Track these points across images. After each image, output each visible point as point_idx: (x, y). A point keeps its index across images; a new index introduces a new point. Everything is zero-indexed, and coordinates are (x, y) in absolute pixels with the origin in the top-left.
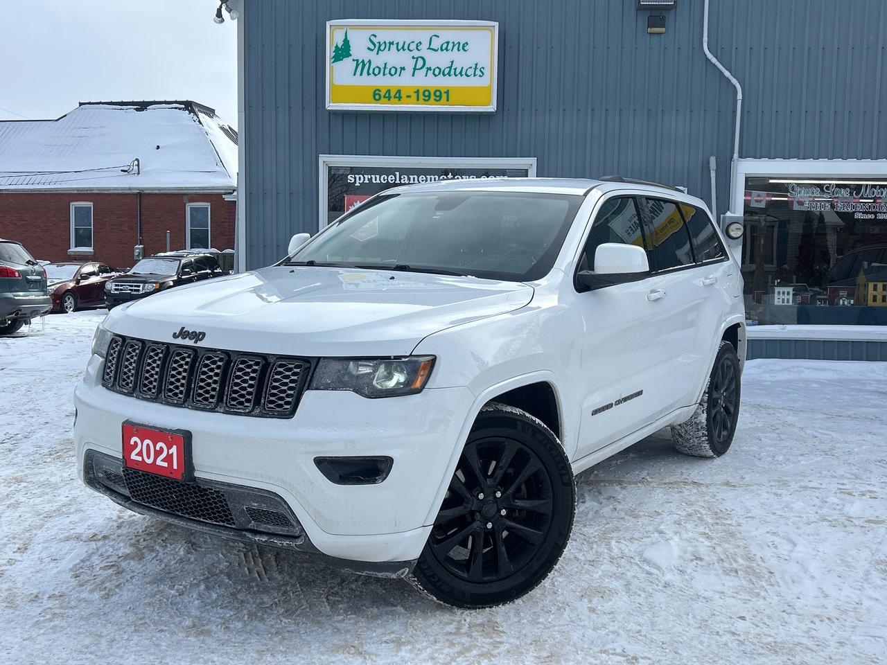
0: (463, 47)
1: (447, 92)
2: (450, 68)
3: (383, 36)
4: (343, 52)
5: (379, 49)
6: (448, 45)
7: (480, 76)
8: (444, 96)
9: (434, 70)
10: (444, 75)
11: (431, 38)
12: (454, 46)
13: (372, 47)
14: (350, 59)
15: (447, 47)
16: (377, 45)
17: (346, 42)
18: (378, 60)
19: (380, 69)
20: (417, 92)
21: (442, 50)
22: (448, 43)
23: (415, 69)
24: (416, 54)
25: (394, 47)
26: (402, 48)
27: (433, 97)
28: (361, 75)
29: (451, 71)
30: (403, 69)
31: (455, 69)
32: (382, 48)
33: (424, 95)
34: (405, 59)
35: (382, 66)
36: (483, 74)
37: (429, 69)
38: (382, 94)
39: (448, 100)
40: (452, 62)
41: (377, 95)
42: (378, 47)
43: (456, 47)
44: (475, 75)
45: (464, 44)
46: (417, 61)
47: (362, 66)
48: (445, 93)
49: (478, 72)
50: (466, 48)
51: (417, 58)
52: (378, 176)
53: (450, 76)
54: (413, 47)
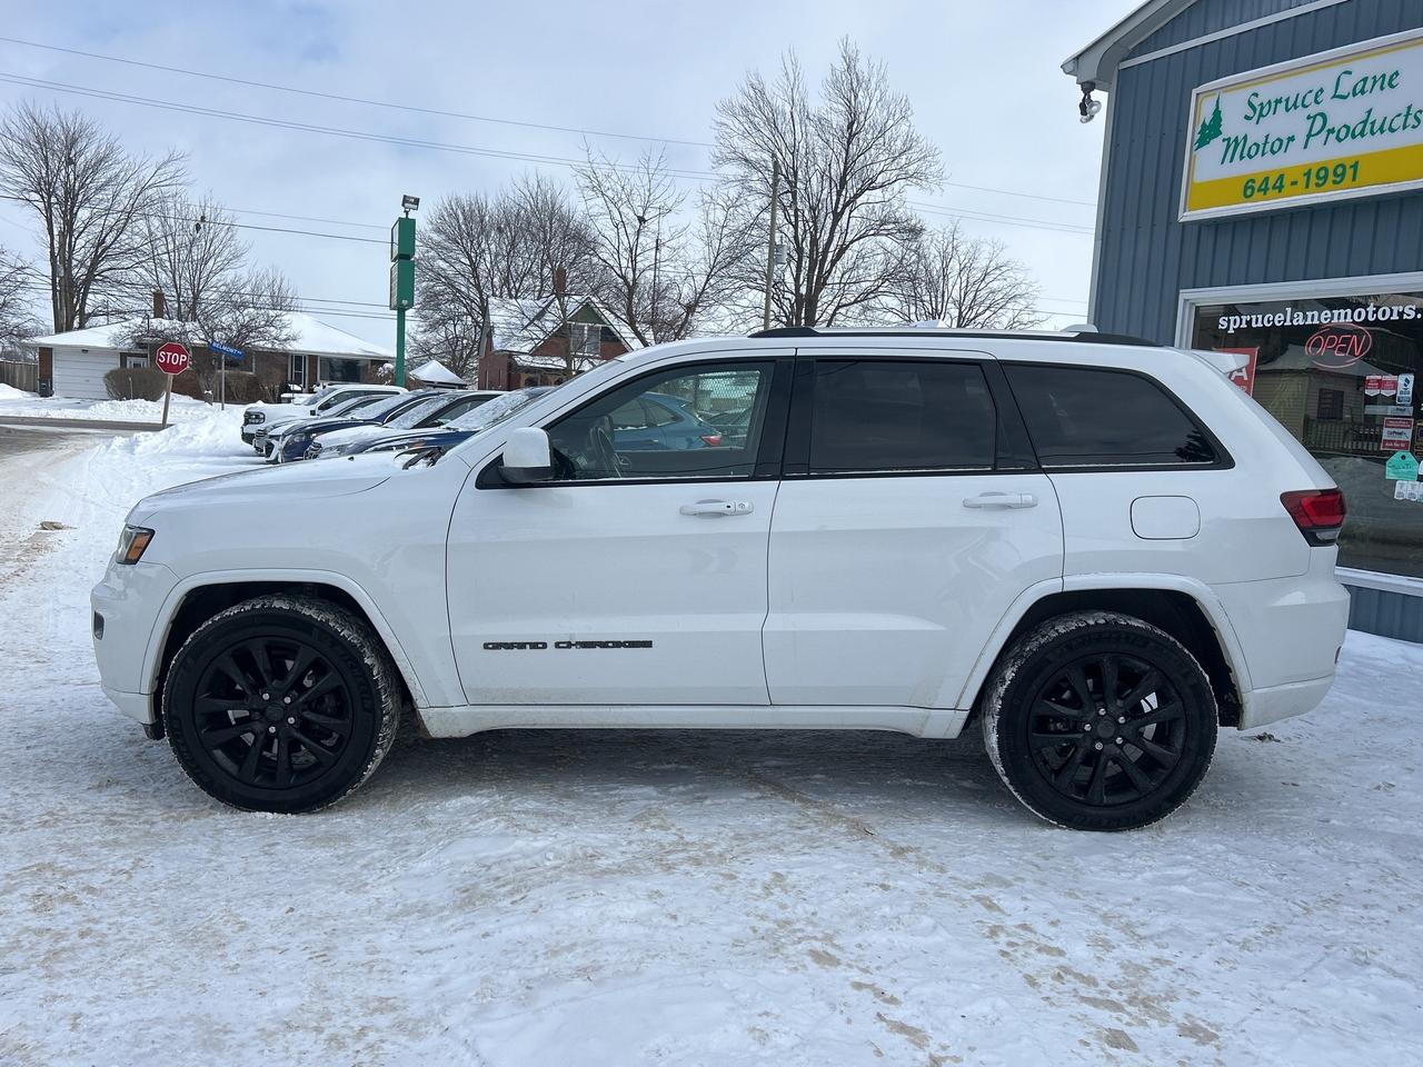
0: (1389, 81)
1: (1355, 166)
2: (1365, 122)
3: (1267, 92)
4: (1212, 130)
5: (1261, 115)
6: (1365, 84)
7: (1414, 127)
8: (1350, 172)
9: (1339, 131)
10: (1354, 137)
11: (1339, 79)
12: (1375, 82)
13: (1250, 113)
14: (1221, 137)
15: (1364, 87)
16: (1258, 109)
17: (1217, 113)
18: (1256, 133)
19: (1258, 146)
20: (1308, 174)
21: (1354, 95)
22: (1365, 80)
23: (1309, 136)
24: (1314, 110)
25: (1281, 106)
26: (1292, 105)
27: (1331, 177)
28: (1231, 161)
29: (1367, 127)
30: (1291, 139)
31: (1373, 123)
32: (1264, 112)
33: (1318, 177)
34: (1296, 123)
35: (1261, 141)
36: (1419, 121)
37: (1331, 131)
38: (1256, 186)
39: (1354, 179)
40: (1369, 112)
41: (1250, 189)
42: (1257, 112)
43: (1379, 83)
44: (1405, 127)
45: (1392, 76)
46: (1313, 122)
47: (1236, 147)
48: (1351, 167)
49: (1411, 121)
50: (1394, 83)
51: (1315, 117)
52: (1260, 317)
53: (1363, 136)
54: (1310, 98)
